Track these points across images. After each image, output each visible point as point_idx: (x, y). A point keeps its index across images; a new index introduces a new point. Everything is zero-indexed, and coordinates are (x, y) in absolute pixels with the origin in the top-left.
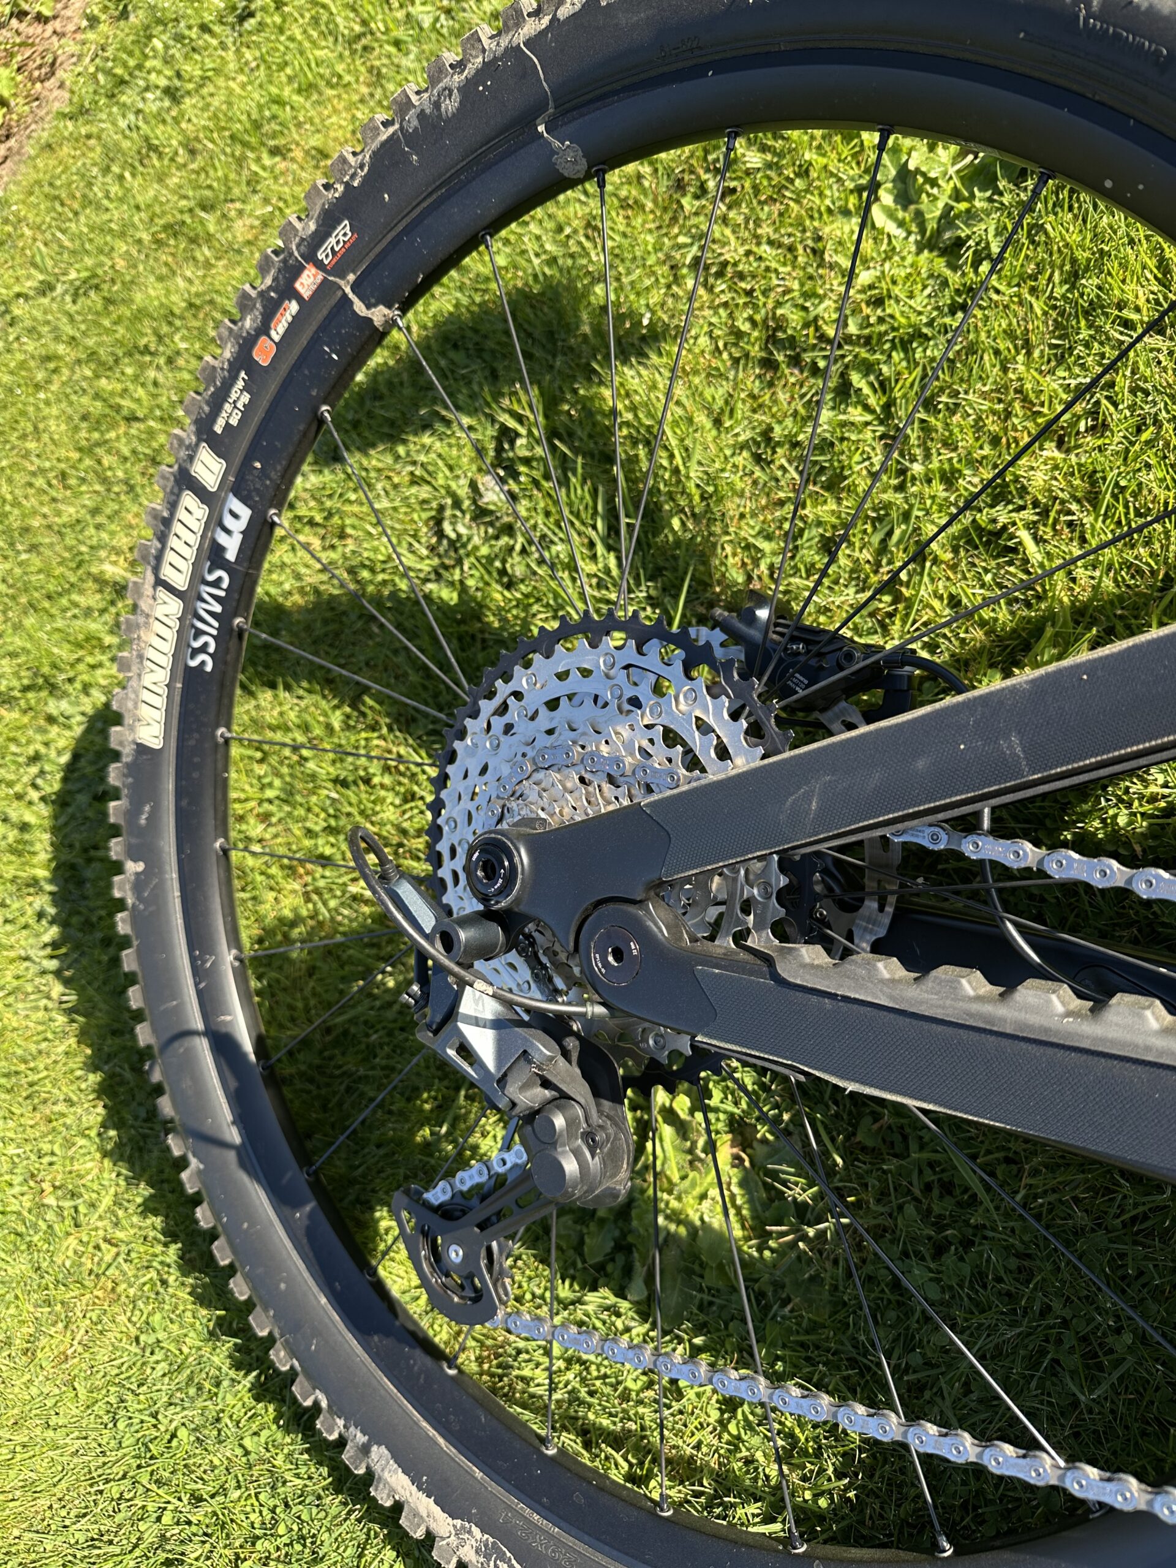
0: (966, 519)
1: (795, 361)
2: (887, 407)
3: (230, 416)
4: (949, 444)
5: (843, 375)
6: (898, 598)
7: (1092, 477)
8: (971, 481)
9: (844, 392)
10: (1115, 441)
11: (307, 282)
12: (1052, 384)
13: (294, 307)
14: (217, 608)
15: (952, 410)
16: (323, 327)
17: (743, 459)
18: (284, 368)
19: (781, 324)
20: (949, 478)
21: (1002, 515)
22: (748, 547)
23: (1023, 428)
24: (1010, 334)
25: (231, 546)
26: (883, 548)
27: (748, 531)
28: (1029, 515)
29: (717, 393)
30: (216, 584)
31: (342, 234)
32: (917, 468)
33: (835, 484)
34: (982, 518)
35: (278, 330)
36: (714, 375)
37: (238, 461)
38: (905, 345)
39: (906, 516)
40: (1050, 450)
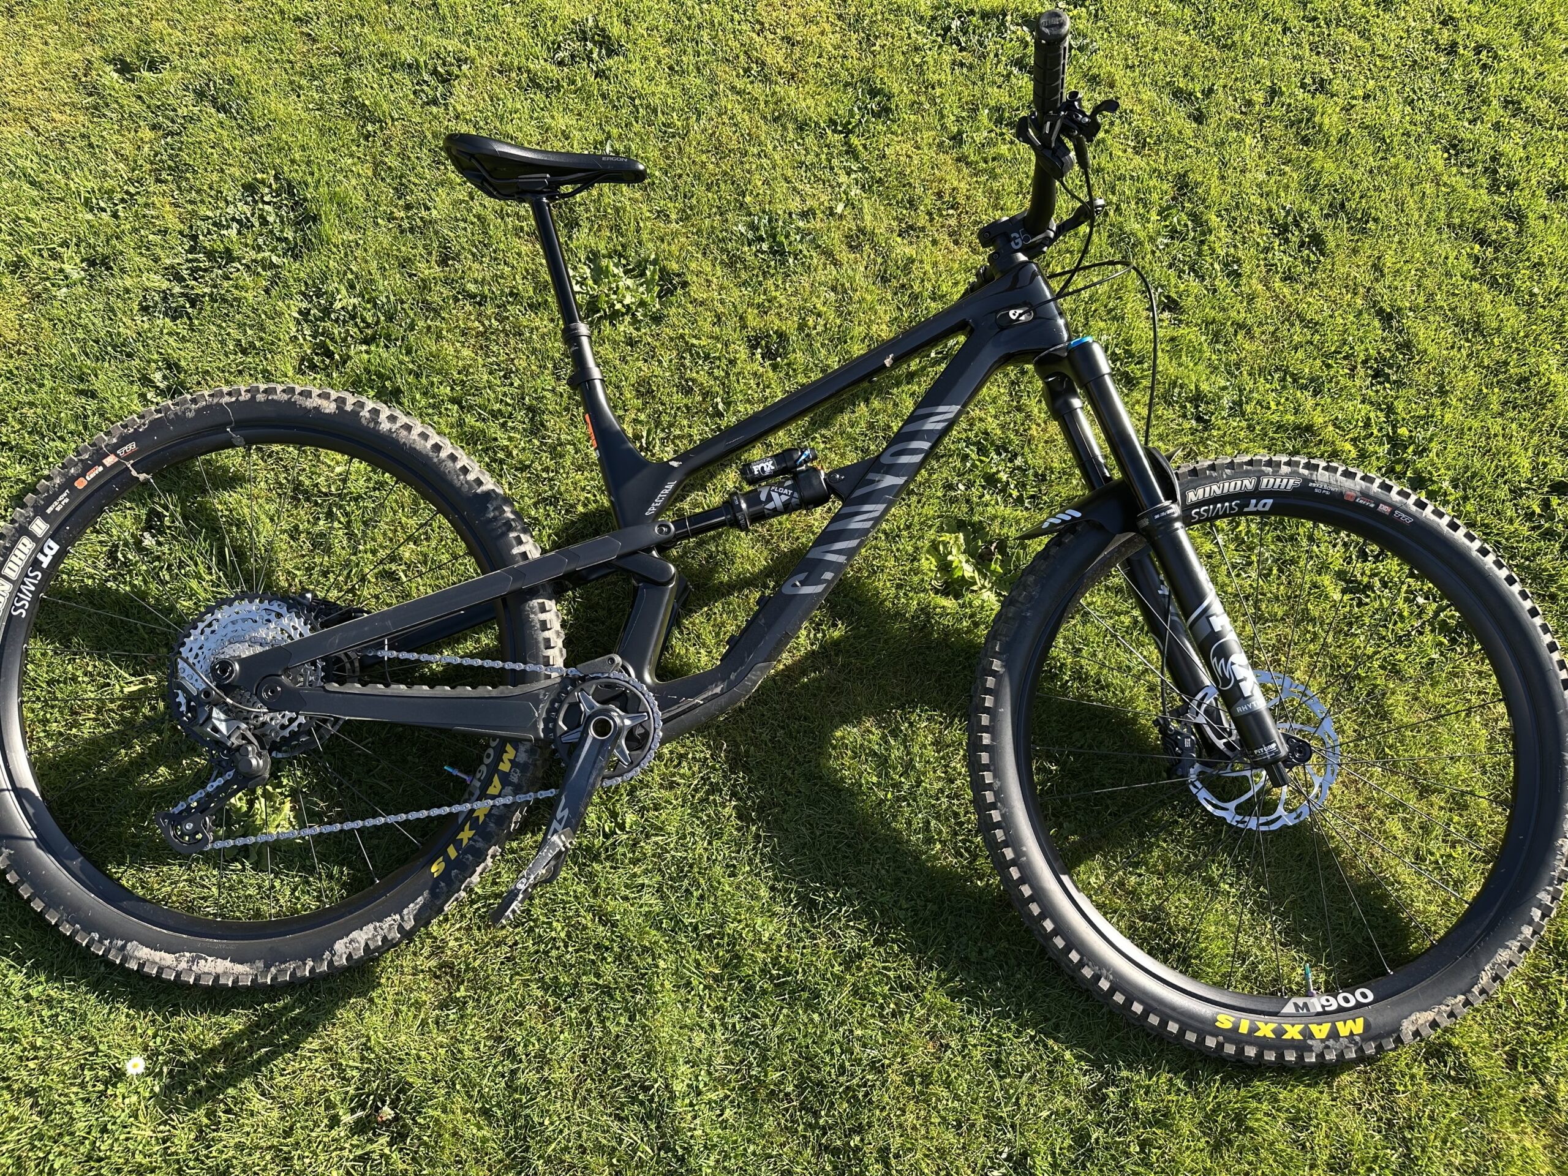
0: (381, 567)
1: (308, 500)
2: (349, 522)
3: (57, 506)
4: (374, 539)
5: (330, 509)
6: (355, 595)
7: (425, 555)
8: (382, 554)
9: (330, 515)
10: (433, 544)
11: (110, 461)
12: (411, 522)
13: (101, 469)
14: (33, 588)
15: (375, 527)
16: (114, 477)
17: (285, 536)
18: (89, 491)
19: (301, 483)
20: (374, 552)
21: (394, 567)
22: (289, 573)
23: (401, 536)
24: (396, 501)
25: (46, 561)
26: (348, 576)
27: (289, 566)
28: (403, 567)
29: (272, 508)
30: (35, 577)
31: (131, 447)
32: (361, 547)
33: (328, 550)
34: (387, 567)
35: (91, 475)
36: (269, 500)
37: (56, 526)
38: (356, 500)
39: (357, 565)
40: (411, 545)
